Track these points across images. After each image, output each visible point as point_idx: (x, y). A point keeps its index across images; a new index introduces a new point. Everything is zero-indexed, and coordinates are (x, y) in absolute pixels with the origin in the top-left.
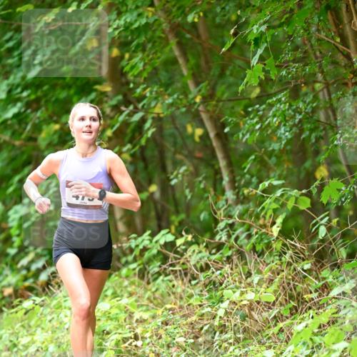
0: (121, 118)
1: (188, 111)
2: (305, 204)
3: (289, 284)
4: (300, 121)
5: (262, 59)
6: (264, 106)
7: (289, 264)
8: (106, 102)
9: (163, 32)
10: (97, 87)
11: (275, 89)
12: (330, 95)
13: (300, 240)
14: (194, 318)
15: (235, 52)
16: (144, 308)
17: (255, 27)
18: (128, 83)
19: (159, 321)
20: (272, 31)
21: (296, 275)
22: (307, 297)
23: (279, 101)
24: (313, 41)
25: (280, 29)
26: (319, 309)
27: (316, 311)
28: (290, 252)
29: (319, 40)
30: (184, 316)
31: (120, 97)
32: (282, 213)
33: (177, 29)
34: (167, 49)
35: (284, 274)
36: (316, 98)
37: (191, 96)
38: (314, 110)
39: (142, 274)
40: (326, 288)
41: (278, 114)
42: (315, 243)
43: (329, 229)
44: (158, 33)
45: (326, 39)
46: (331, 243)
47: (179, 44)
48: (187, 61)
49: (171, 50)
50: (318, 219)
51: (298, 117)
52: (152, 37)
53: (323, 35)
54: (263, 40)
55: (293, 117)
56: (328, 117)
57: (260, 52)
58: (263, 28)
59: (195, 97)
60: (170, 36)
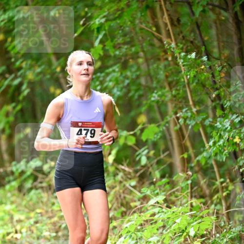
1: (52, 78)
2: (132, 141)
3: (120, 196)
4: (128, 84)
5: (101, 42)
6: (103, 74)
7: (121, 182)
11: (111, 62)
12: (148, 66)
13: (128, 166)
14: (56, 219)
15: (84, 37)
16: (21, 212)
17: (97, 20)
18: (10, 58)
19: (32, 221)
20: (109, 23)
21: (125, 189)
22: (132, 204)
23: (114, 71)
24: (137, 29)
25: (114, 22)
26: (141, 213)
27: (139, 214)
28: (121, 174)
29: (141, 29)
30: (49, 217)
31: (4, 68)
32: (115, 147)
35: (117, 188)
36: (139, 69)
37: (53, 67)
38: (138, 77)
39: (20, 189)
40: (145, 198)
41: (113, 80)
42: (138, 168)
43: (148, 158)
45: (146, 28)
46: (149, 168)
50: (140, 151)
51: (127, 82)
53: (143, 26)
54: (103, 29)
55: (123, 82)
56: (147, 82)
57: (100, 37)
58: (103, 20)
59: (56, 68)
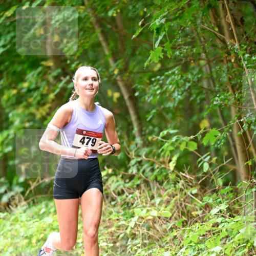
0: (61, 85)
1: (109, 80)
2: (193, 147)
3: (181, 204)
4: (189, 87)
5: (162, 43)
6: (163, 77)
7: (181, 190)
8: (50, 74)
9: (91, 23)
10: (44, 63)
11: (171, 65)
12: (210, 68)
13: (189, 173)
14: (113, 229)
15: (143, 38)
17: (157, 21)
18: (66, 60)
20: (169, 23)
21: (186, 198)
22: (194, 213)
23: (173, 73)
24: (199, 30)
25: (175, 22)
26: (202, 222)
27: (201, 224)
28: (182, 182)
29: (203, 29)
30: (106, 227)
31: (59, 70)
32: (176, 154)
33: (101, 22)
34: (94, 36)
35: (178, 197)
36: (200, 71)
37: (111, 70)
38: (199, 80)
40: (208, 207)
41: (173, 83)
42: (200, 175)
43: (211, 165)
44: (88, 25)
45: (208, 29)
46: (211, 175)
47: (103, 32)
48: (108, 44)
49: (97, 37)
50: (202, 158)
51: (188, 85)
52: (83, 27)
53: (205, 26)
54: (163, 29)
55: (184, 85)
56: (209, 85)
57: (160, 38)
58: (163, 21)
59: (114, 71)
60: (96, 27)
